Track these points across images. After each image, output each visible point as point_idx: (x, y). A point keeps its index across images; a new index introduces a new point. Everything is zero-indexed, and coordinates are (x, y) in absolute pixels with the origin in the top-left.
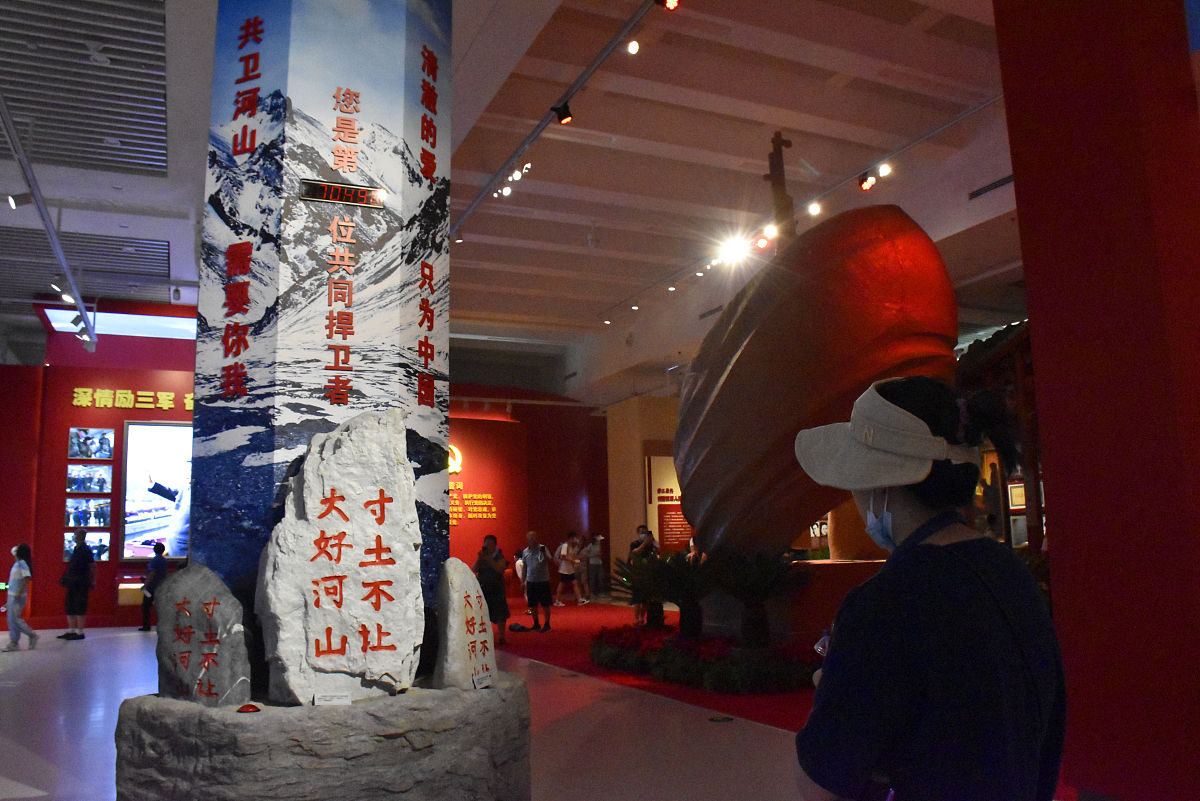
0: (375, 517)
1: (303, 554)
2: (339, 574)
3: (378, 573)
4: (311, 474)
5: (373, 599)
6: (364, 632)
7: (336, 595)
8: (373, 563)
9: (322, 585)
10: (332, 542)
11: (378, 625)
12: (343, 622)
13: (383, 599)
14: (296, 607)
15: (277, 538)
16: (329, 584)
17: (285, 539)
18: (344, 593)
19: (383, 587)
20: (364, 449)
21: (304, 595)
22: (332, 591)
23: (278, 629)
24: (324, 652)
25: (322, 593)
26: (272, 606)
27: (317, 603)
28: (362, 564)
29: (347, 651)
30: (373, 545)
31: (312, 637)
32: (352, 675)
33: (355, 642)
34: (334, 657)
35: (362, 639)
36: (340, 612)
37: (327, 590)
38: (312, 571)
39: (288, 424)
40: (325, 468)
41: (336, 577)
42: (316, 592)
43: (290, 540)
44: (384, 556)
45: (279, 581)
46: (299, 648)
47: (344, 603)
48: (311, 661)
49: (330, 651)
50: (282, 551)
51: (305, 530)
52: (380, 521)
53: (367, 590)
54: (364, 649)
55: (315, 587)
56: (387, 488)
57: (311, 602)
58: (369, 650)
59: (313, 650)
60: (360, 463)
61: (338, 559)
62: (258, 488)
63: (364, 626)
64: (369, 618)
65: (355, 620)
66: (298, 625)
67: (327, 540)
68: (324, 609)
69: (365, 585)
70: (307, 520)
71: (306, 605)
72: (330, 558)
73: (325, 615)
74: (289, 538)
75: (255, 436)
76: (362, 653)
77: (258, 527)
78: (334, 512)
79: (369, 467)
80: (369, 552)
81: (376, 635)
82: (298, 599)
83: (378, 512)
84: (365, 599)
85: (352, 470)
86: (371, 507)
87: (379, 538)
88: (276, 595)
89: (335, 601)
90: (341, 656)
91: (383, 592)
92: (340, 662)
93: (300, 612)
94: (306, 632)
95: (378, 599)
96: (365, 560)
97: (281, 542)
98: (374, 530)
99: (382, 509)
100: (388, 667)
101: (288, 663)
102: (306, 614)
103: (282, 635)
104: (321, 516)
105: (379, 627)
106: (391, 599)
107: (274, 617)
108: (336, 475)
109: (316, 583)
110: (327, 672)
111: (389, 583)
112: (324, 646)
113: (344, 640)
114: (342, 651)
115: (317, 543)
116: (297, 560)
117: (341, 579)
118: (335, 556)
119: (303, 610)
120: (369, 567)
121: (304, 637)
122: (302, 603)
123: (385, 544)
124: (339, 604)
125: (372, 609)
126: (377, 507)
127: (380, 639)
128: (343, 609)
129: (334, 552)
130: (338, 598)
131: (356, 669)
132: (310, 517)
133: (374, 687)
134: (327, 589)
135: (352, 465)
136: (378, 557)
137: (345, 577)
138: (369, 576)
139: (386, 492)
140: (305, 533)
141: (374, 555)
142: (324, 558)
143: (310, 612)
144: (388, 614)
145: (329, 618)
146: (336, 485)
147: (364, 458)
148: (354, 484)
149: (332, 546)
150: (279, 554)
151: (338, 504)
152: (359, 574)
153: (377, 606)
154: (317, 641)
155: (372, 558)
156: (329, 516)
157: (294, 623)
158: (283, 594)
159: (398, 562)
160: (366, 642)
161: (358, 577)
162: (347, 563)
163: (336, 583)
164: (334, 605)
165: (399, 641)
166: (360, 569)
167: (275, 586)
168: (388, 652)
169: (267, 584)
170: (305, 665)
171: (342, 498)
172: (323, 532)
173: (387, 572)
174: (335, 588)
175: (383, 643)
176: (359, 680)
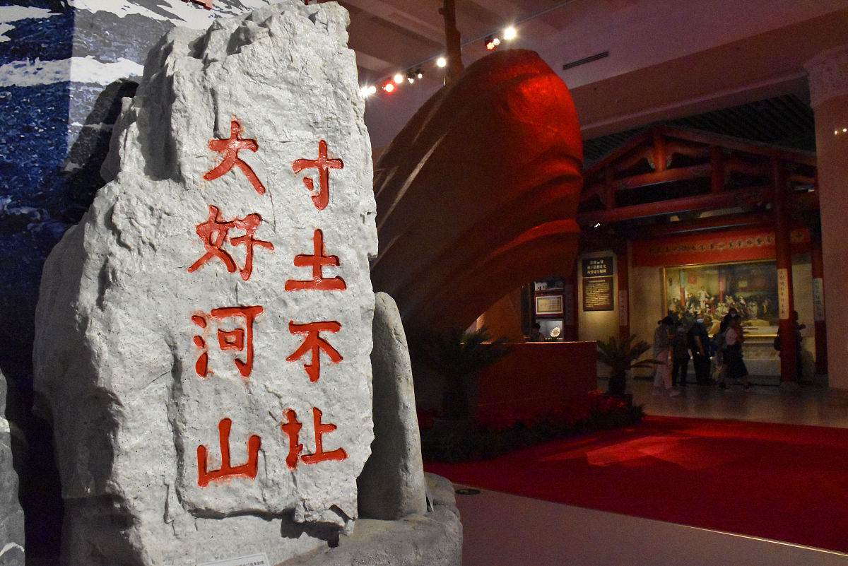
0: (311, 193)
1: (174, 254)
2: (248, 301)
3: (314, 305)
4: (189, 85)
5: (307, 358)
6: (292, 425)
7: (241, 347)
8: (307, 285)
9: (213, 326)
10: (234, 233)
11: (316, 409)
12: (253, 407)
13: (325, 358)
14: (155, 375)
15: (111, 212)
16: (227, 323)
17: (131, 218)
18: (255, 344)
19: (325, 334)
20: (296, 55)
21: (173, 347)
22: (233, 339)
23: (114, 426)
24: (215, 474)
25: (213, 343)
26: (102, 373)
27: (203, 366)
28: (291, 285)
29: (261, 468)
30: (310, 249)
31: (191, 442)
32: (267, 516)
33: (275, 447)
34: (236, 482)
35: (287, 441)
36: (247, 384)
37: (223, 337)
38: (190, 293)
39: (100, 13)
40: (219, 77)
41: (242, 309)
42: (200, 341)
43: (144, 219)
44: (328, 272)
45: (118, 313)
46: (161, 468)
47: (255, 364)
48: (189, 496)
49: (227, 470)
50: (122, 244)
51: (176, 202)
52: (322, 200)
53: (298, 340)
54: (292, 462)
55: (199, 330)
56: (334, 139)
57: (189, 361)
58: (300, 463)
59: (192, 471)
60: (286, 81)
61: (248, 270)
62: (30, 129)
63: (292, 414)
64: (300, 397)
65: (276, 402)
66: (158, 416)
67: (225, 226)
68: (218, 378)
69: (294, 328)
70: (179, 179)
71: (177, 370)
72: (232, 267)
73: (217, 392)
74: (140, 215)
75: (22, 27)
76: (288, 470)
77: (25, 211)
78: (236, 169)
79: (303, 94)
80: (301, 260)
81: (313, 433)
82: (159, 357)
83: (316, 184)
84: (294, 357)
85: (273, 91)
86: (306, 172)
87: (319, 233)
88: (112, 344)
89: (238, 361)
90: (249, 480)
91: (325, 344)
92: (246, 491)
93: (162, 387)
94: (176, 431)
95: (316, 358)
96: (296, 277)
97: (120, 220)
98: (313, 218)
99: (325, 177)
100: (335, 494)
101: (137, 506)
102: (176, 390)
103: (125, 440)
104: (212, 175)
105: (317, 413)
106: (337, 357)
107: (105, 399)
108: (239, 93)
109: (199, 319)
110: (218, 516)
111: (334, 326)
112: (215, 462)
113: (255, 444)
114: (250, 469)
115: (204, 232)
116: (160, 266)
117: (250, 312)
118: (241, 262)
119: (169, 380)
120: (303, 293)
121: (171, 443)
122: (168, 365)
123: (329, 248)
124: (245, 367)
125: (305, 378)
126: (314, 174)
127: (319, 438)
128: (252, 379)
129: (239, 253)
130: (243, 354)
131: (277, 502)
132: (187, 172)
133: (304, 535)
134: (222, 335)
135: (272, 83)
136: (318, 272)
137: (260, 309)
138: (302, 310)
139: (330, 148)
140: (178, 209)
141: (310, 268)
142: (216, 267)
143: (187, 386)
144: (332, 387)
145: (226, 399)
146: (241, 113)
147: (293, 74)
148: (277, 121)
149: (235, 241)
150: (116, 249)
151: (247, 156)
152: (285, 304)
153: (313, 372)
154: (202, 451)
155: (306, 274)
156: (227, 177)
157: (148, 412)
158: (127, 343)
159: (350, 285)
160: (295, 446)
161: (282, 311)
162: (265, 280)
163: (241, 321)
164: (237, 371)
165: (351, 440)
166: (287, 295)
167: (108, 325)
168: (334, 463)
169: (85, 320)
170: (175, 506)
171: (254, 144)
172: (216, 210)
173: (333, 303)
174: (239, 332)
175: (327, 447)
176: (277, 523)
